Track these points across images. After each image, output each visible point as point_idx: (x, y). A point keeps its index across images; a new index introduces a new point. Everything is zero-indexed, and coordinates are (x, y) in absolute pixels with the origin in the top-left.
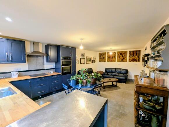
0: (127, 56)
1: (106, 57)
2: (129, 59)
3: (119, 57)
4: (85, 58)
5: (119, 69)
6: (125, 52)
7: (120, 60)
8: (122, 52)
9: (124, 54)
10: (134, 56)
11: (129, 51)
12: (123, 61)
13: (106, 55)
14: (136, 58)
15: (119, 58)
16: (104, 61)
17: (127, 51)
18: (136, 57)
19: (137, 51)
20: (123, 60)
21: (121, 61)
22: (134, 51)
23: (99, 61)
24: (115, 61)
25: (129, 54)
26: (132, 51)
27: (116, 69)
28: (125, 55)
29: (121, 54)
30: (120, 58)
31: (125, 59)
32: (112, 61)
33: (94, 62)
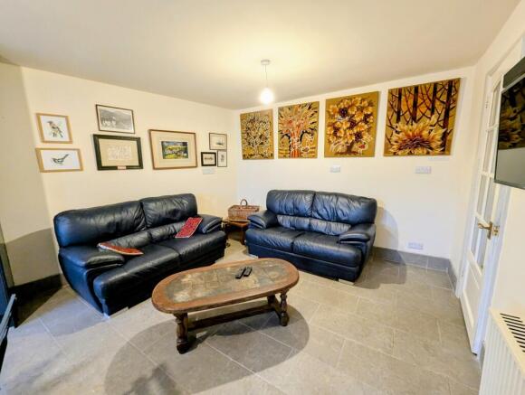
0: (375, 121)
1: (271, 134)
2: (388, 140)
3: (336, 130)
5: (330, 194)
6: (364, 97)
7: (340, 149)
8: (350, 98)
9: (361, 109)
10: (414, 118)
11: (391, 92)
12: (355, 153)
13: (271, 124)
14: (425, 133)
15: (335, 134)
16: (263, 156)
17: (376, 95)
18: (428, 126)
19: (436, 85)
20: (356, 147)
21: (341, 154)
22: (416, 88)
23: (245, 157)
24: (313, 154)
25: (391, 107)
26: (408, 89)
27: (315, 195)
28: (367, 116)
29: (343, 112)
30: (341, 133)
31: (366, 138)
32: (299, 155)
33: (212, 159)
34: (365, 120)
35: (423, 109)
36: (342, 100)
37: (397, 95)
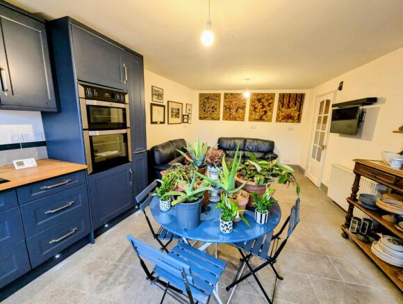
0: (273, 107)
1: (219, 106)
2: (278, 115)
3: (256, 108)
4: (164, 106)
6: (269, 95)
7: (257, 117)
8: (263, 94)
9: (267, 100)
10: (288, 107)
11: (280, 94)
12: (263, 120)
13: (220, 101)
14: (292, 114)
15: (254, 110)
16: (213, 119)
17: (274, 94)
18: (293, 111)
19: (297, 94)
20: (264, 117)
21: (257, 120)
22: (290, 94)
23: (200, 118)
24: (242, 119)
25: (280, 101)
26: (287, 94)
28: (270, 104)
29: (259, 101)
30: (257, 110)
31: (269, 113)
32: (235, 119)
33: (185, 119)
34: (269, 105)
35: (292, 104)
36: (258, 94)
37: (282, 96)
